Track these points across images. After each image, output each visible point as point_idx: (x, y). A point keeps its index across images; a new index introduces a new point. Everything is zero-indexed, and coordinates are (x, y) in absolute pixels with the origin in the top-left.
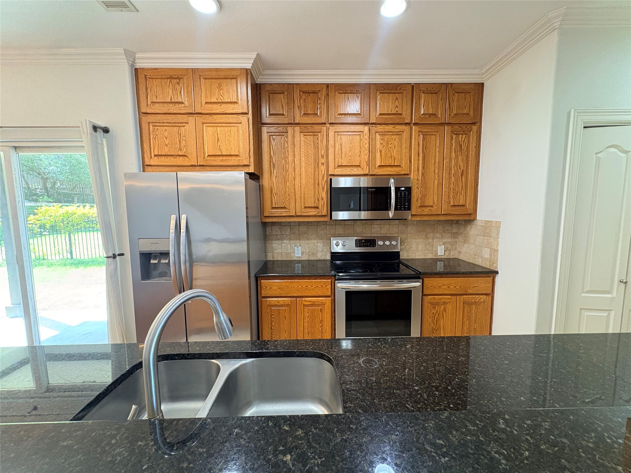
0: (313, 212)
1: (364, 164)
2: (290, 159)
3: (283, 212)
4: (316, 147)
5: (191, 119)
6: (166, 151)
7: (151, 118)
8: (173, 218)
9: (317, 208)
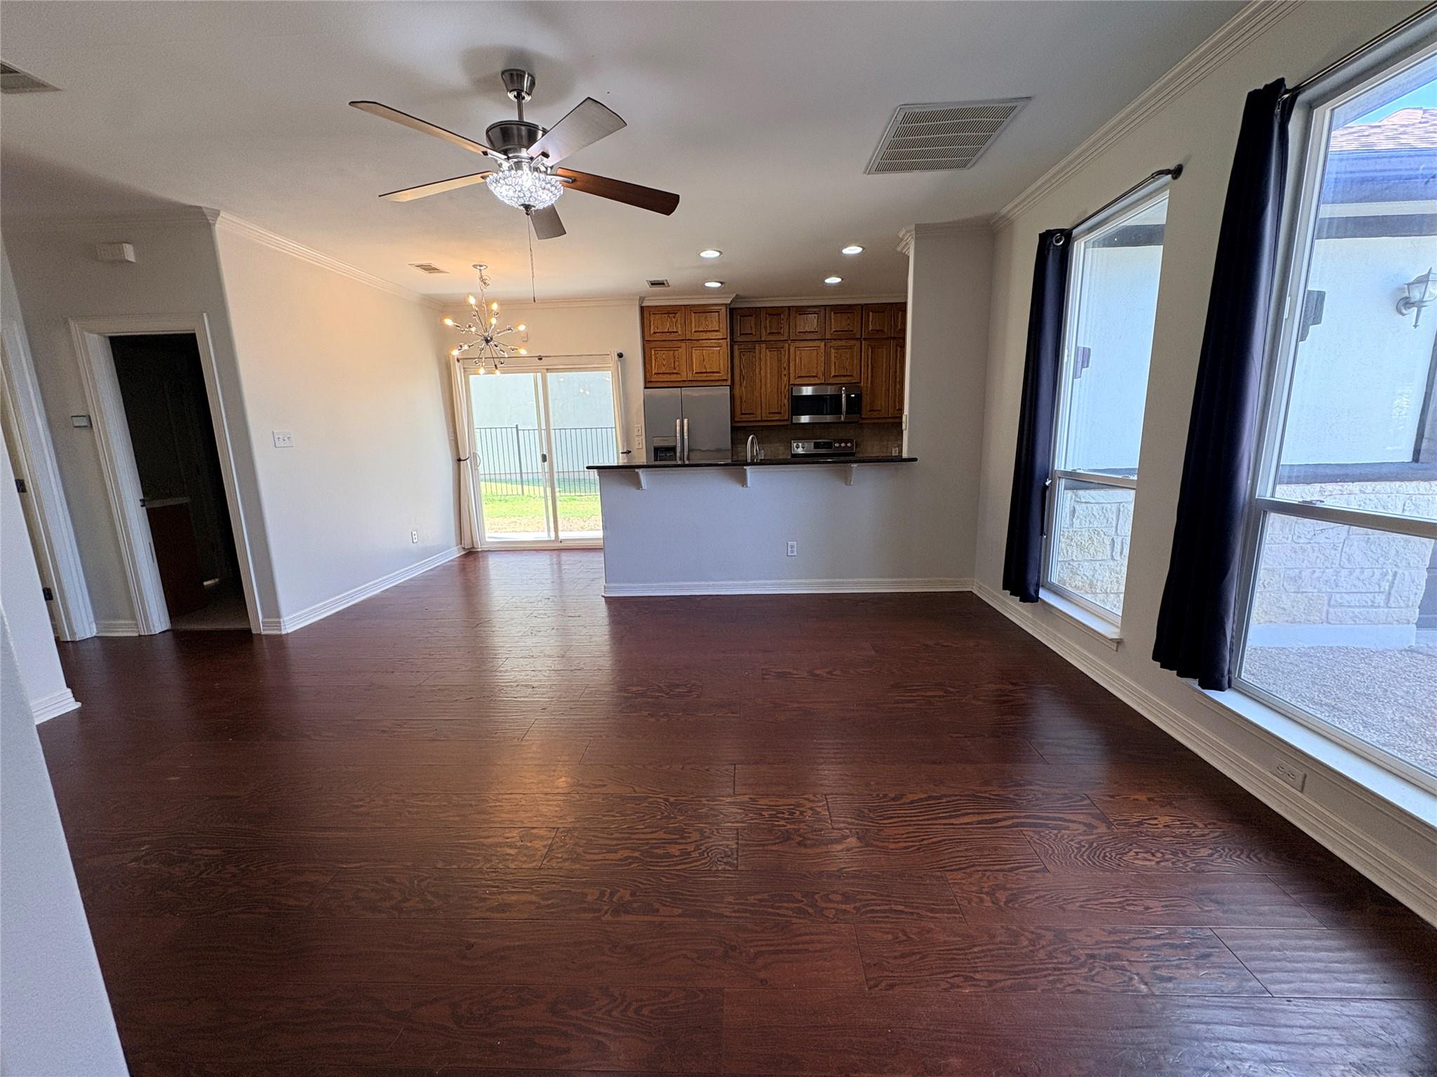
0: (777, 417)
1: (820, 374)
2: (757, 370)
3: (751, 418)
4: (780, 360)
5: (683, 345)
6: (663, 370)
7: (653, 344)
8: (678, 421)
9: (780, 413)
